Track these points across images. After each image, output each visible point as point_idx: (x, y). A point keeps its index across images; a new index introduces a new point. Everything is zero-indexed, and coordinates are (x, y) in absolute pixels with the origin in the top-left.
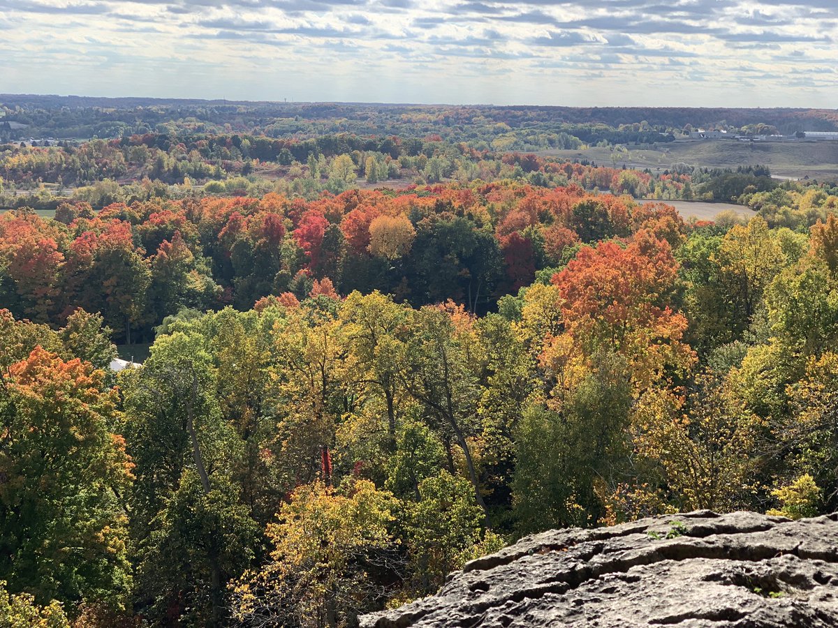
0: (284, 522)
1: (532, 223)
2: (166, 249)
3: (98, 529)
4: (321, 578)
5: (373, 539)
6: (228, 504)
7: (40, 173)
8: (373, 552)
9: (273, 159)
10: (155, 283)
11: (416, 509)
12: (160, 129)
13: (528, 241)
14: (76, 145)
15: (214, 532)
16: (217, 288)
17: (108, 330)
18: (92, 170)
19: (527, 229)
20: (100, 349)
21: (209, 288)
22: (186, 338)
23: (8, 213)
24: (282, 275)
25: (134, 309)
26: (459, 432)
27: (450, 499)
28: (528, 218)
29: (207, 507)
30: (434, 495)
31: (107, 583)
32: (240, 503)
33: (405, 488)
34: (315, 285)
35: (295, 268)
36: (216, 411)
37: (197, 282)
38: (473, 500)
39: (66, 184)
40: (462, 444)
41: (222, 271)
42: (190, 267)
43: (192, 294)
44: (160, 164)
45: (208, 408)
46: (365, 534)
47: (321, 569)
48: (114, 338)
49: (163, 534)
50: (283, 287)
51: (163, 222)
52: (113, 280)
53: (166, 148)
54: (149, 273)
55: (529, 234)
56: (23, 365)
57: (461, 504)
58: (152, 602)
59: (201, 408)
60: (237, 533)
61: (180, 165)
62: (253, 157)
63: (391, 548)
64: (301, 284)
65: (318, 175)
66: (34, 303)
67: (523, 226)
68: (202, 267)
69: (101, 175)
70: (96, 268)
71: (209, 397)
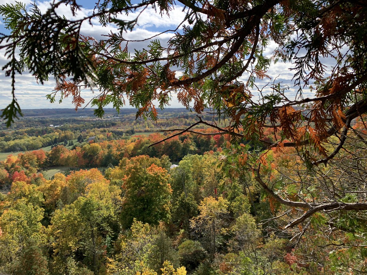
0: (202, 206)
1: (270, 134)
2: (186, 141)
3: (164, 205)
4: (210, 220)
5: (223, 211)
6: (192, 200)
7: (161, 124)
8: (223, 214)
9: (210, 120)
10: (183, 148)
11: (234, 204)
12: (187, 114)
13: (269, 139)
14: (169, 118)
15: (188, 207)
16: (196, 149)
17: (170, 159)
18: (172, 124)
19: (268, 136)
20: (168, 164)
21: (195, 149)
22: (187, 161)
23: (154, 133)
24: (211, 147)
25: (179, 154)
26: (248, 185)
27: (243, 202)
28: (269, 133)
29: (187, 201)
30: (239, 201)
31: (166, 217)
32: (194, 200)
33: (232, 199)
34: (218, 149)
35: (214, 145)
36: (191, 179)
37: (192, 148)
38: (248, 203)
39: (167, 127)
40: (248, 188)
41: (198, 145)
42: (191, 144)
43: (191, 151)
44: (186, 122)
45: (189, 178)
46: (221, 210)
47: (210, 218)
48: (171, 161)
49: (177, 207)
50: (211, 149)
51: (185, 135)
52: (175, 147)
53: (188, 119)
54: (182, 146)
55: (269, 137)
56: (150, 168)
57: (245, 203)
58: (177, 221)
59: (188, 178)
60: (193, 207)
61: (190, 122)
62: (206, 120)
63: (227, 213)
64: (215, 149)
65: (220, 123)
66: (158, 152)
67: (267, 135)
68: (193, 144)
69: (174, 125)
70: (171, 145)
71: (190, 175)
